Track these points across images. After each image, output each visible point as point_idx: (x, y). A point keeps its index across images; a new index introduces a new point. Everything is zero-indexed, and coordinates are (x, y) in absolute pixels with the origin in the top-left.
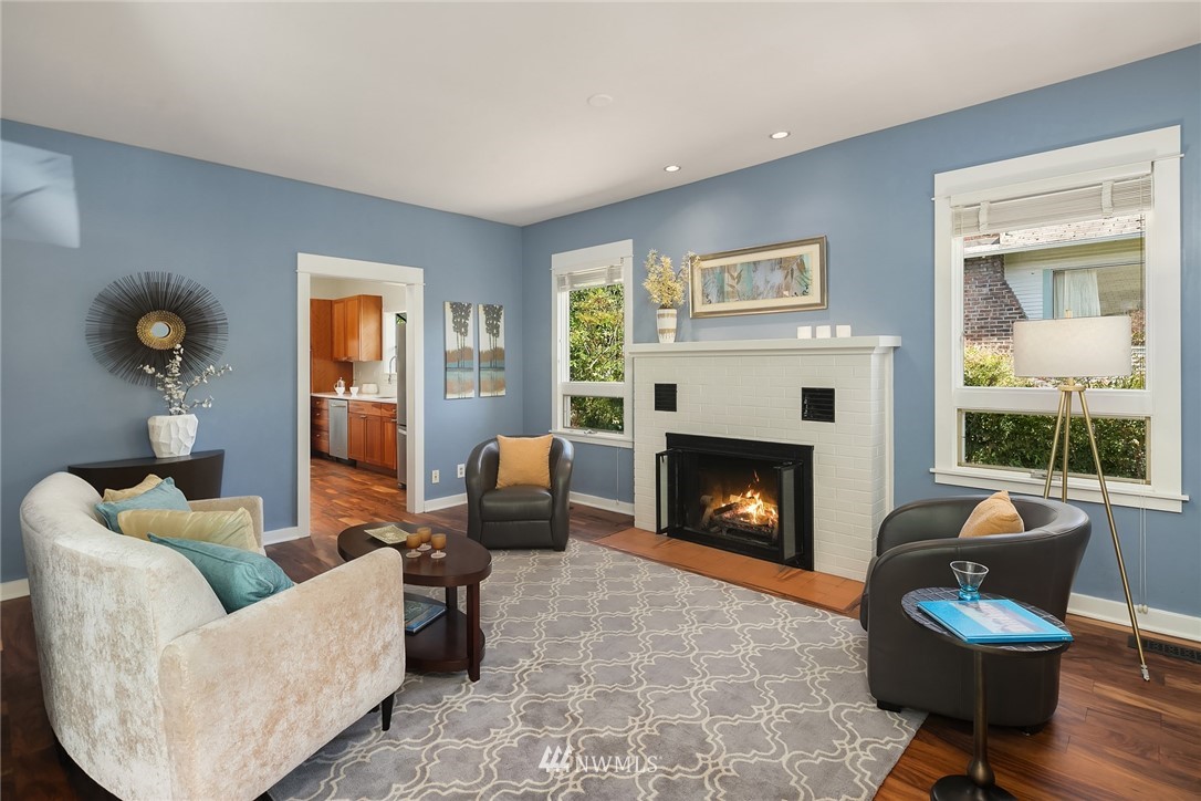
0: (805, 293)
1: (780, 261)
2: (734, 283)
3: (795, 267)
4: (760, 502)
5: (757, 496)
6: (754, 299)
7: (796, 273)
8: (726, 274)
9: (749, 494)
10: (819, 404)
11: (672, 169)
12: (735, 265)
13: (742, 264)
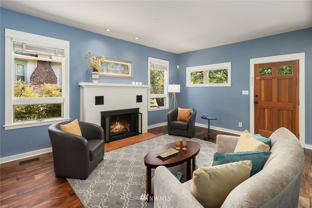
0: (128, 74)
1: (123, 65)
2: (111, 68)
3: (126, 67)
4: (119, 125)
5: (118, 124)
6: (116, 73)
7: (126, 69)
8: (109, 65)
9: (116, 124)
10: (139, 99)
11: (108, 30)
12: (111, 63)
13: (114, 63)
